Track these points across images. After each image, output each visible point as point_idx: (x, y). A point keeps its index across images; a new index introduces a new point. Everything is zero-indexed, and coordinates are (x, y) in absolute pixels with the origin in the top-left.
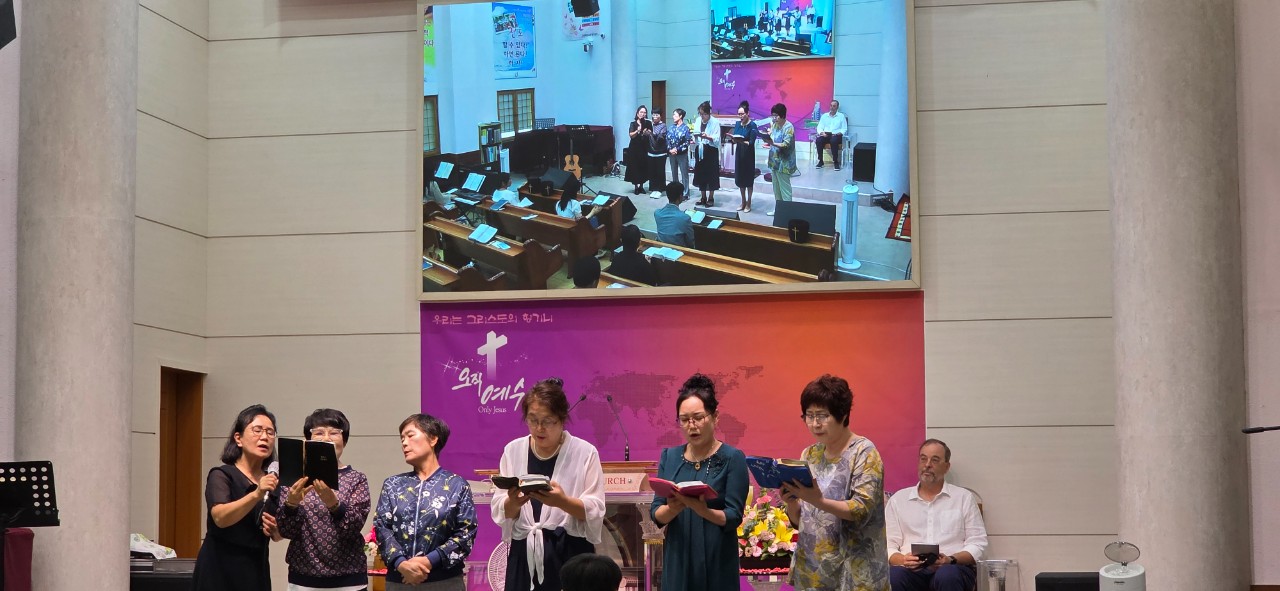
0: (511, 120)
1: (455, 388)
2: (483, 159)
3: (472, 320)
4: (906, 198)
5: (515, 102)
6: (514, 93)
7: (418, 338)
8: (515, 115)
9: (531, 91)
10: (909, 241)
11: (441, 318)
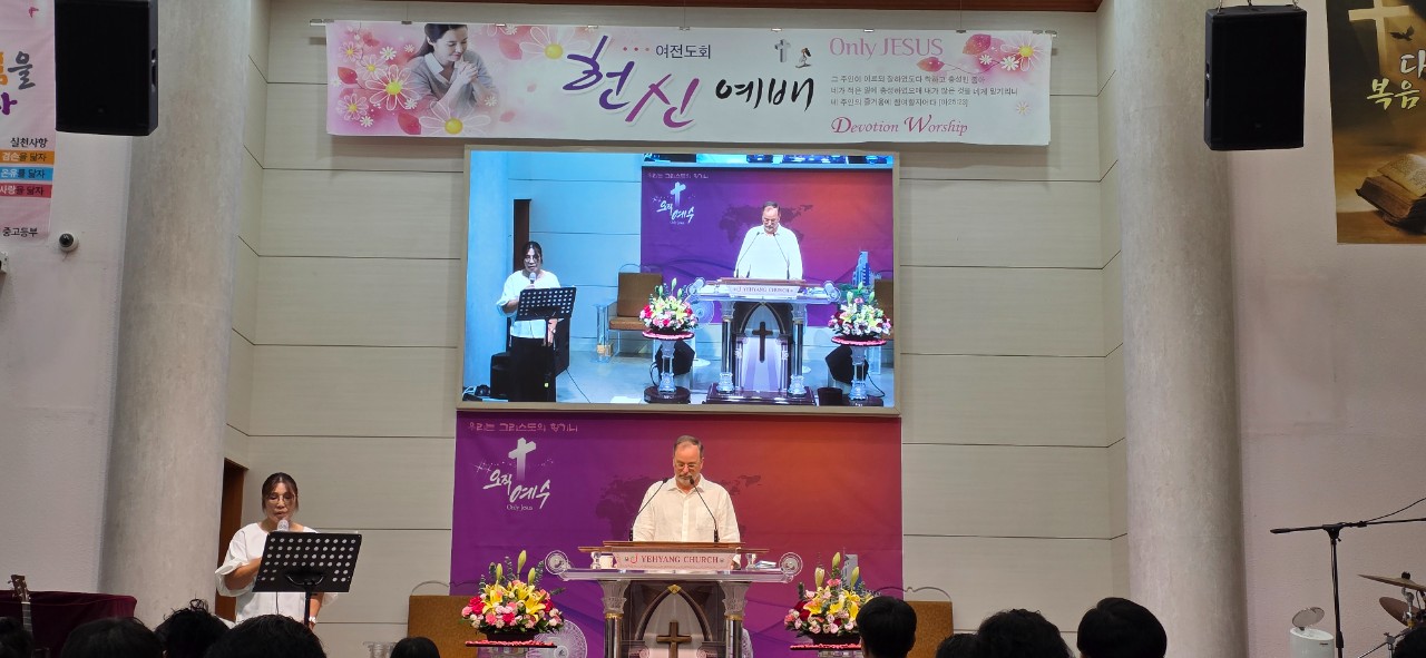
3: (504, 427)
7: (453, 442)
11: (476, 425)
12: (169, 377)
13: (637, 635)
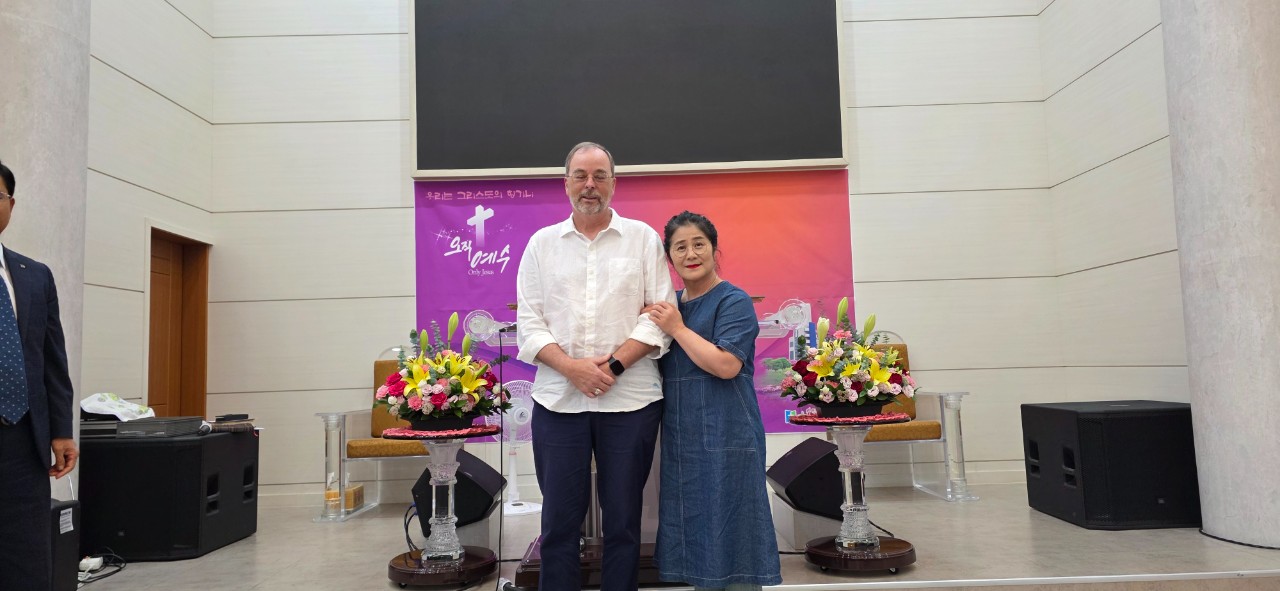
1: (446, 254)
3: (462, 196)
7: (412, 211)
11: (433, 195)
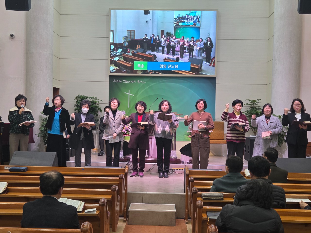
0: (130, 37)
2: (123, 45)
4: (214, 58)
5: (131, 33)
6: (131, 31)
7: (108, 83)
8: (131, 36)
9: (134, 31)
10: (215, 67)
12: (38, 70)
13: (151, 133)
